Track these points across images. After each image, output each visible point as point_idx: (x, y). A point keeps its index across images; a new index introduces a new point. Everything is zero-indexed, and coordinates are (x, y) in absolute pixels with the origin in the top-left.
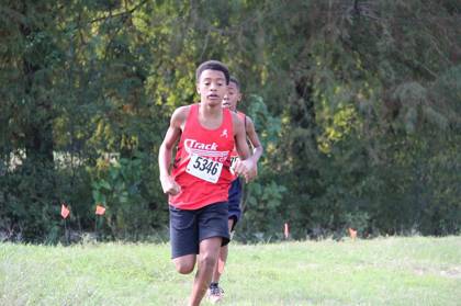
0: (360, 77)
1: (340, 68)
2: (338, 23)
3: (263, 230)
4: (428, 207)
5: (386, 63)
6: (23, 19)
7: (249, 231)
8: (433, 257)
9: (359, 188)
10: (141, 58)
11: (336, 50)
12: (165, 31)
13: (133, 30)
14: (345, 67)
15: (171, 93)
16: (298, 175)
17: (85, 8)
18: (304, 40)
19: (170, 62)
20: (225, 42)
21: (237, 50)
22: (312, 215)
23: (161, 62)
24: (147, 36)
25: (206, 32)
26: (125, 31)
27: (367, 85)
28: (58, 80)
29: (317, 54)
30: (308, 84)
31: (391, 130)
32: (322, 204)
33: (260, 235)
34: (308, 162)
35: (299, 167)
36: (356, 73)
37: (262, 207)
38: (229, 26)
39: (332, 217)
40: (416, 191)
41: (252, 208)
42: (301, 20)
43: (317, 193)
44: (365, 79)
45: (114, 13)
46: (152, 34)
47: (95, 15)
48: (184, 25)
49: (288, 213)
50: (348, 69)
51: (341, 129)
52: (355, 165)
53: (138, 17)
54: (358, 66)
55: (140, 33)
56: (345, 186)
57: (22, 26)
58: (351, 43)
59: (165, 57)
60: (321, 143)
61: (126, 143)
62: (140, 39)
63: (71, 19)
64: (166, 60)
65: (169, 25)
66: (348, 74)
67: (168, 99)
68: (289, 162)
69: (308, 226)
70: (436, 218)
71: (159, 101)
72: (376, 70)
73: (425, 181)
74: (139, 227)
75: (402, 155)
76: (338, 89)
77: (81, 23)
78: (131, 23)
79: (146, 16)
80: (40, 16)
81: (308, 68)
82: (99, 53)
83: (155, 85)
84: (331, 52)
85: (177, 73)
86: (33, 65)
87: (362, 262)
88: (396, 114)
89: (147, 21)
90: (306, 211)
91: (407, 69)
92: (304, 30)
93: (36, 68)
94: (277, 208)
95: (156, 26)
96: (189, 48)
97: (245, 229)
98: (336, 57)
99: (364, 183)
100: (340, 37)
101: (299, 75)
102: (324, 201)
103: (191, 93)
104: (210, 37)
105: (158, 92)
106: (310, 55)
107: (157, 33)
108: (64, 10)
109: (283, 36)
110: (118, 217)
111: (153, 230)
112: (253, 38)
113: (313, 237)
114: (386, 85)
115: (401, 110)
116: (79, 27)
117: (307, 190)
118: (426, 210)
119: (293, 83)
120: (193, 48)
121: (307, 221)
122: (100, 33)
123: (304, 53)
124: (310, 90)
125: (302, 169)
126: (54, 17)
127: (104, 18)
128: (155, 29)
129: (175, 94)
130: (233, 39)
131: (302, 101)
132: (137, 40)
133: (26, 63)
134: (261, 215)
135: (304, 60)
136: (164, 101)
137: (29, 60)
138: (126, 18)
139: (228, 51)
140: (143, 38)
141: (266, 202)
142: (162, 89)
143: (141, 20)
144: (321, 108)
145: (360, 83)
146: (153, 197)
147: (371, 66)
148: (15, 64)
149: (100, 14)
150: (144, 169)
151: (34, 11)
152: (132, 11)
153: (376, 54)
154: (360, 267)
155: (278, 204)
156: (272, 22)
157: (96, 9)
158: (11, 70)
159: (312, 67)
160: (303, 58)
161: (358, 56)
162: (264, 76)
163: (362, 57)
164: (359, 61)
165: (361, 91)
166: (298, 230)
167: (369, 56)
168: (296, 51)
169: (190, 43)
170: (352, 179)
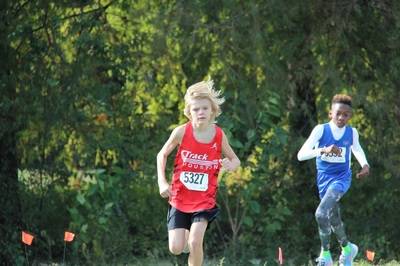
0: (369, 78)
1: (346, 68)
2: (343, 16)
3: (259, 256)
7: (243, 257)
9: (369, 205)
10: (118, 61)
11: (341, 47)
12: (144, 29)
13: (109, 29)
14: (351, 67)
15: (153, 100)
16: (300, 192)
17: (52, 5)
18: (304, 36)
19: (151, 65)
20: (214, 40)
21: (227, 48)
23: (141, 64)
24: (125, 35)
25: (192, 29)
26: (98, 31)
27: (377, 86)
28: (22, 88)
29: (319, 51)
30: (311, 86)
33: (256, 262)
35: (301, 182)
36: (365, 72)
37: (260, 229)
38: (217, 20)
41: (248, 230)
42: (301, 13)
44: (375, 79)
45: (86, 9)
46: (130, 34)
47: (64, 13)
48: (166, 21)
49: (289, 235)
50: (355, 70)
53: (114, 14)
54: (367, 65)
55: (116, 32)
58: (358, 40)
59: (145, 59)
61: (101, 158)
62: (116, 39)
63: (36, 17)
64: (145, 62)
65: (149, 22)
66: (355, 75)
67: (149, 107)
68: (289, 177)
69: (312, 250)
71: (140, 110)
72: (387, 70)
74: (117, 255)
77: (51, 22)
78: (105, 21)
79: (123, 13)
81: (310, 67)
82: (70, 58)
83: (134, 92)
84: (336, 50)
85: (159, 77)
89: (124, 19)
92: (305, 25)
94: (277, 231)
95: (135, 24)
96: (173, 49)
97: (239, 255)
98: (342, 56)
99: (375, 199)
100: (345, 32)
101: (300, 77)
103: (176, 100)
104: (197, 35)
105: (138, 99)
106: (311, 53)
107: (136, 32)
108: (28, 8)
109: (281, 33)
110: (95, 242)
111: (134, 258)
112: (246, 33)
116: (45, 26)
119: (293, 87)
120: (177, 47)
121: (310, 244)
122: (71, 32)
123: (305, 51)
124: (314, 95)
125: (304, 185)
126: (17, 15)
127: (75, 15)
128: (133, 28)
129: (157, 101)
130: (223, 35)
131: (304, 105)
132: (112, 40)
134: (258, 239)
135: (305, 59)
136: (145, 109)
138: (99, 15)
139: (218, 51)
140: (119, 37)
141: (264, 224)
142: (142, 95)
143: (117, 18)
144: (325, 114)
145: (369, 84)
146: (134, 221)
147: (381, 65)
149: (69, 11)
150: (123, 188)
152: (107, 7)
153: (386, 51)
156: (268, 16)
157: (65, 6)
159: (314, 67)
160: (303, 56)
161: (366, 54)
162: (260, 79)
163: (371, 54)
164: (367, 59)
165: (370, 92)
166: (300, 255)
167: (378, 53)
168: (296, 48)
169: (173, 42)
170: (363, 196)
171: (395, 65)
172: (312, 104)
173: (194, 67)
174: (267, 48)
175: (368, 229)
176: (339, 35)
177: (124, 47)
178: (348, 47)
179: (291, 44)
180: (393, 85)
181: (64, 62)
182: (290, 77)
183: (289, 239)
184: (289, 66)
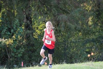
0: (46, 13)
1: (40, 11)
3: (16, 64)
5: (54, 9)
7: (12, 64)
16: (28, 46)
18: (28, 1)
20: (2, 2)
21: (6, 5)
22: (32, 58)
27: (48, 16)
29: (32, 6)
30: (30, 16)
31: (57, 30)
32: (35, 55)
33: (15, 66)
34: (31, 41)
35: (28, 43)
37: (16, 56)
40: (65, 49)
41: (13, 57)
50: (42, 11)
51: (41, 30)
54: (46, 10)
58: (43, 3)
60: (35, 35)
66: (42, 13)
68: (24, 41)
69: (31, 62)
70: (71, 58)
75: (60, 38)
76: (40, 17)
81: (30, 11)
84: (37, 6)
91: (61, 11)
98: (39, 7)
100: (40, 1)
101: (27, 13)
106: (30, 6)
113: (33, 66)
114: (55, 16)
118: (68, 55)
119: (25, 16)
124: (31, 18)
131: (28, 21)
135: (28, 8)
139: (3, 6)
141: (17, 55)
147: (50, 10)
153: (51, 6)
155: (21, 55)
159: (31, 11)
160: (28, 7)
161: (45, 7)
162: (16, 14)
163: (47, 7)
164: (46, 8)
165: (47, 18)
166: (28, 63)
167: (49, 6)
168: (26, 5)
172: (31, 21)
174: (17, 5)
176: (38, 1)
178: (40, 5)
179: (24, 4)
180: (53, 16)
182: (24, 13)
183: (25, 59)
184: (24, 10)
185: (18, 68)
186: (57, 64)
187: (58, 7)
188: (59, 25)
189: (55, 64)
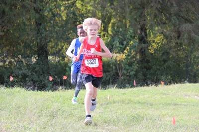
1: (157, 20)
2: (156, 2)
4: (192, 72)
5: (175, 17)
6: (35, 5)
8: (192, 91)
9: (165, 66)
10: (80, 19)
11: (155, 13)
12: (89, 8)
13: (77, 8)
16: (142, 62)
18: (143, 9)
20: (112, 11)
21: (117, 14)
22: (147, 77)
25: (105, 8)
26: (74, 9)
27: (167, 26)
28: (49, 28)
29: (148, 15)
30: (145, 26)
31: (177, 43)
32: (151, 73)
33: (128, 85)
34: (146, 57)
35: (142, 59)
36: (163, 21)
37: (128, 74)
38: (113, 5)
39: (155, 77)
40: (187, 66)
41: (125, 75)
42: (141, 2)
43: (149, 68)
44: (166, 24)
45: (69, 2)
46: (84, 9)
48: (96, 5)
50: (160, 20)
51: (158, 44)
52: (164, 57)
53: (79, 3)
54: (164, 19)
55: (79, 9)
56: (160, 65)
57: (34, 8)
58: (161, 10)
60: (150, 49)
63: (53, 5)
65: (91, 6)
66: (160, 22)
68: (138, 57)
69: (146, 81)
70: (195, 76)
72: (171, 20)
73: (190, 62)
75: (181, 53)
76: (157, 28)
77: (58, 6)
78: (76, 6)
79: (82, 3)
80: (41, 4)
81: (145, 20)
82: (64, 18)
84: (153, 14)
86: (39, 23)
87: (165, 94)
88: (179, 37)
89: (82, 5)
90: (145, 75)
91: (182, 19)
92: (143, 6)
93: (40, 24)
94: (134, 74)
95: (85, 6)
97: (122, 83)
98: (156, 16)
99: (167, 64)
100: (157, 8)
101: (142, 23)
102: (152, 71)
104: (107, 10)
106: (145, 15)
107: (86, 9)
108: (50, 2)
109: (135, 8)
112: (123, 9)
113: (148, 85)
114: (175, 26)
115: (181, 35)
116: (56, 8)
117: (145, 67)
118: (191, 74)
119: (139, 27)
120: (100, 14)
121: (145, 79)
122: (65, 10)
123: (143, 15)
124: (146, 29)
126: (46, 4)
127: (66, 4)
130: (115, 10)
131: (143, 33)
132: (78, 12)
133: (36, 22)
134: (128, 77)
135: (143, 18)
137: (37, 21)
138: (73, 4)
139: (114, 15)
140: (81, 11)
141: (129, 73)
143: (80, 5)
144: (150, 36)
145: (164, 25)
147: (169, 19)
148: (32, 23)
149: (63, 2)
151: (38, 2)
152: (76, 1)
153: (170, 14)
154: (164, 96)
155: (134, 73)
156: (130, 3)
158: (31, 25)
161: (163, 15)
162: (128, 25)
163: (165, 15)
164: (164, 17)
165: (165, 28)
166: (142, 83)
167: (167, 15)
168: (140, 14)
169: (99, 12)
170: (162, 63)
171: (174, 19)
172: (146, 32)
173: (106, 21)
174: (130, 14)
175: (164, 74)
177: (82, 14)
179: (138, 13)
181: (62, 20)
183: (138, 77)
184: (138, 20)
185: (130, 88)
186: (177, 83)
187: (179, 16)
188: (181, 38)
189: (174, 84)
